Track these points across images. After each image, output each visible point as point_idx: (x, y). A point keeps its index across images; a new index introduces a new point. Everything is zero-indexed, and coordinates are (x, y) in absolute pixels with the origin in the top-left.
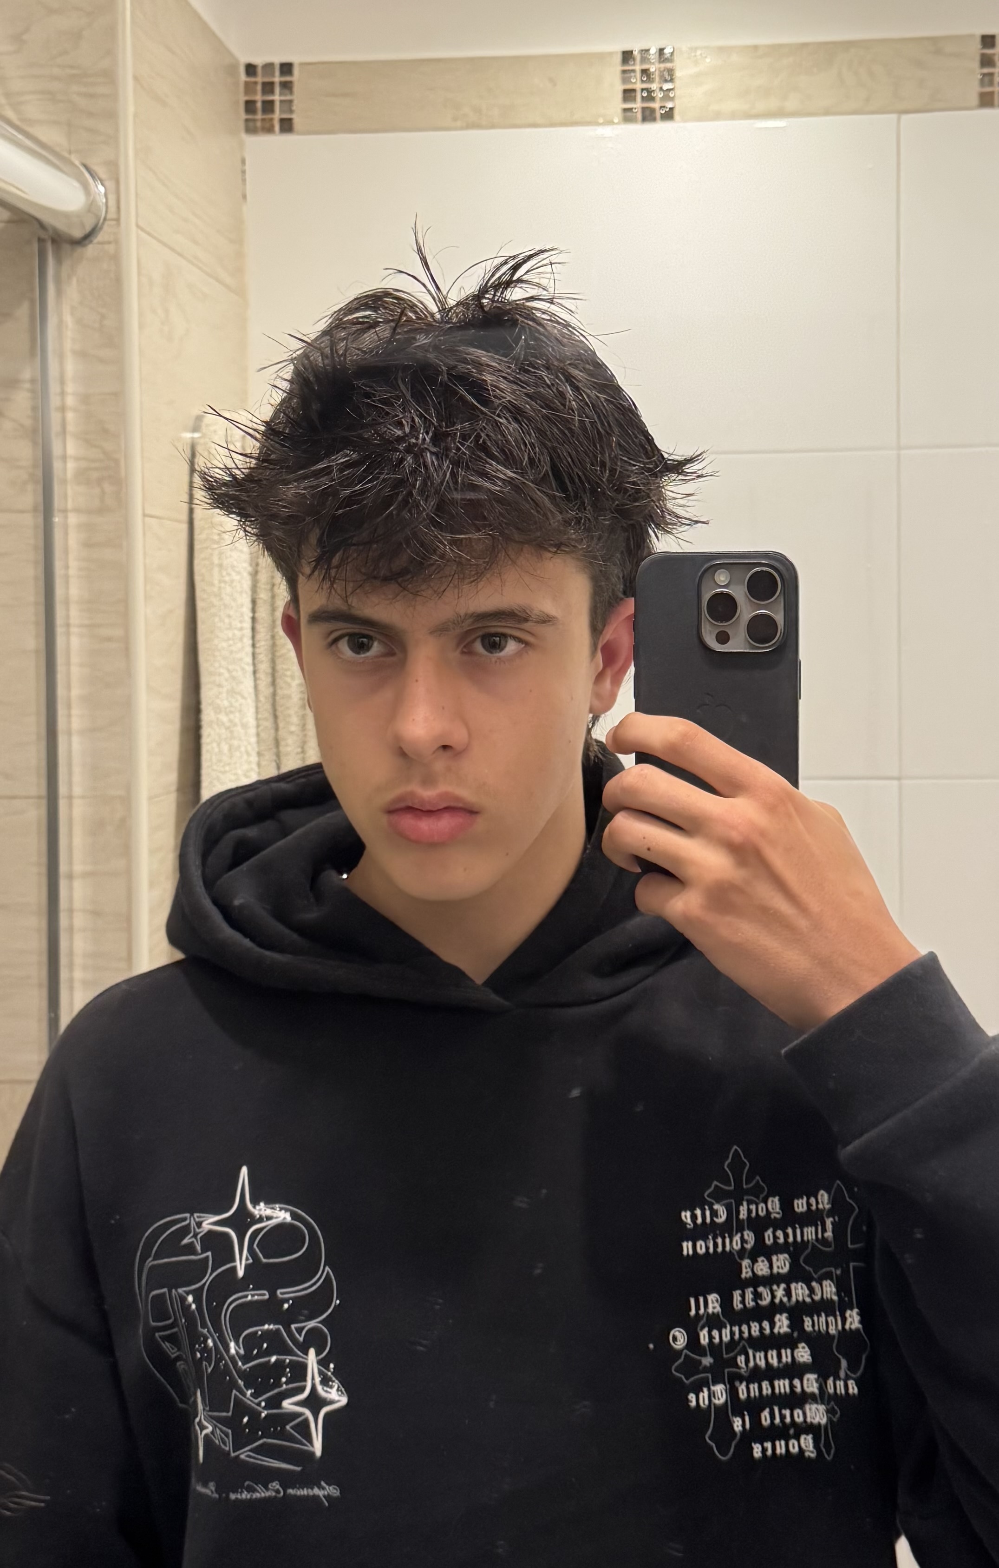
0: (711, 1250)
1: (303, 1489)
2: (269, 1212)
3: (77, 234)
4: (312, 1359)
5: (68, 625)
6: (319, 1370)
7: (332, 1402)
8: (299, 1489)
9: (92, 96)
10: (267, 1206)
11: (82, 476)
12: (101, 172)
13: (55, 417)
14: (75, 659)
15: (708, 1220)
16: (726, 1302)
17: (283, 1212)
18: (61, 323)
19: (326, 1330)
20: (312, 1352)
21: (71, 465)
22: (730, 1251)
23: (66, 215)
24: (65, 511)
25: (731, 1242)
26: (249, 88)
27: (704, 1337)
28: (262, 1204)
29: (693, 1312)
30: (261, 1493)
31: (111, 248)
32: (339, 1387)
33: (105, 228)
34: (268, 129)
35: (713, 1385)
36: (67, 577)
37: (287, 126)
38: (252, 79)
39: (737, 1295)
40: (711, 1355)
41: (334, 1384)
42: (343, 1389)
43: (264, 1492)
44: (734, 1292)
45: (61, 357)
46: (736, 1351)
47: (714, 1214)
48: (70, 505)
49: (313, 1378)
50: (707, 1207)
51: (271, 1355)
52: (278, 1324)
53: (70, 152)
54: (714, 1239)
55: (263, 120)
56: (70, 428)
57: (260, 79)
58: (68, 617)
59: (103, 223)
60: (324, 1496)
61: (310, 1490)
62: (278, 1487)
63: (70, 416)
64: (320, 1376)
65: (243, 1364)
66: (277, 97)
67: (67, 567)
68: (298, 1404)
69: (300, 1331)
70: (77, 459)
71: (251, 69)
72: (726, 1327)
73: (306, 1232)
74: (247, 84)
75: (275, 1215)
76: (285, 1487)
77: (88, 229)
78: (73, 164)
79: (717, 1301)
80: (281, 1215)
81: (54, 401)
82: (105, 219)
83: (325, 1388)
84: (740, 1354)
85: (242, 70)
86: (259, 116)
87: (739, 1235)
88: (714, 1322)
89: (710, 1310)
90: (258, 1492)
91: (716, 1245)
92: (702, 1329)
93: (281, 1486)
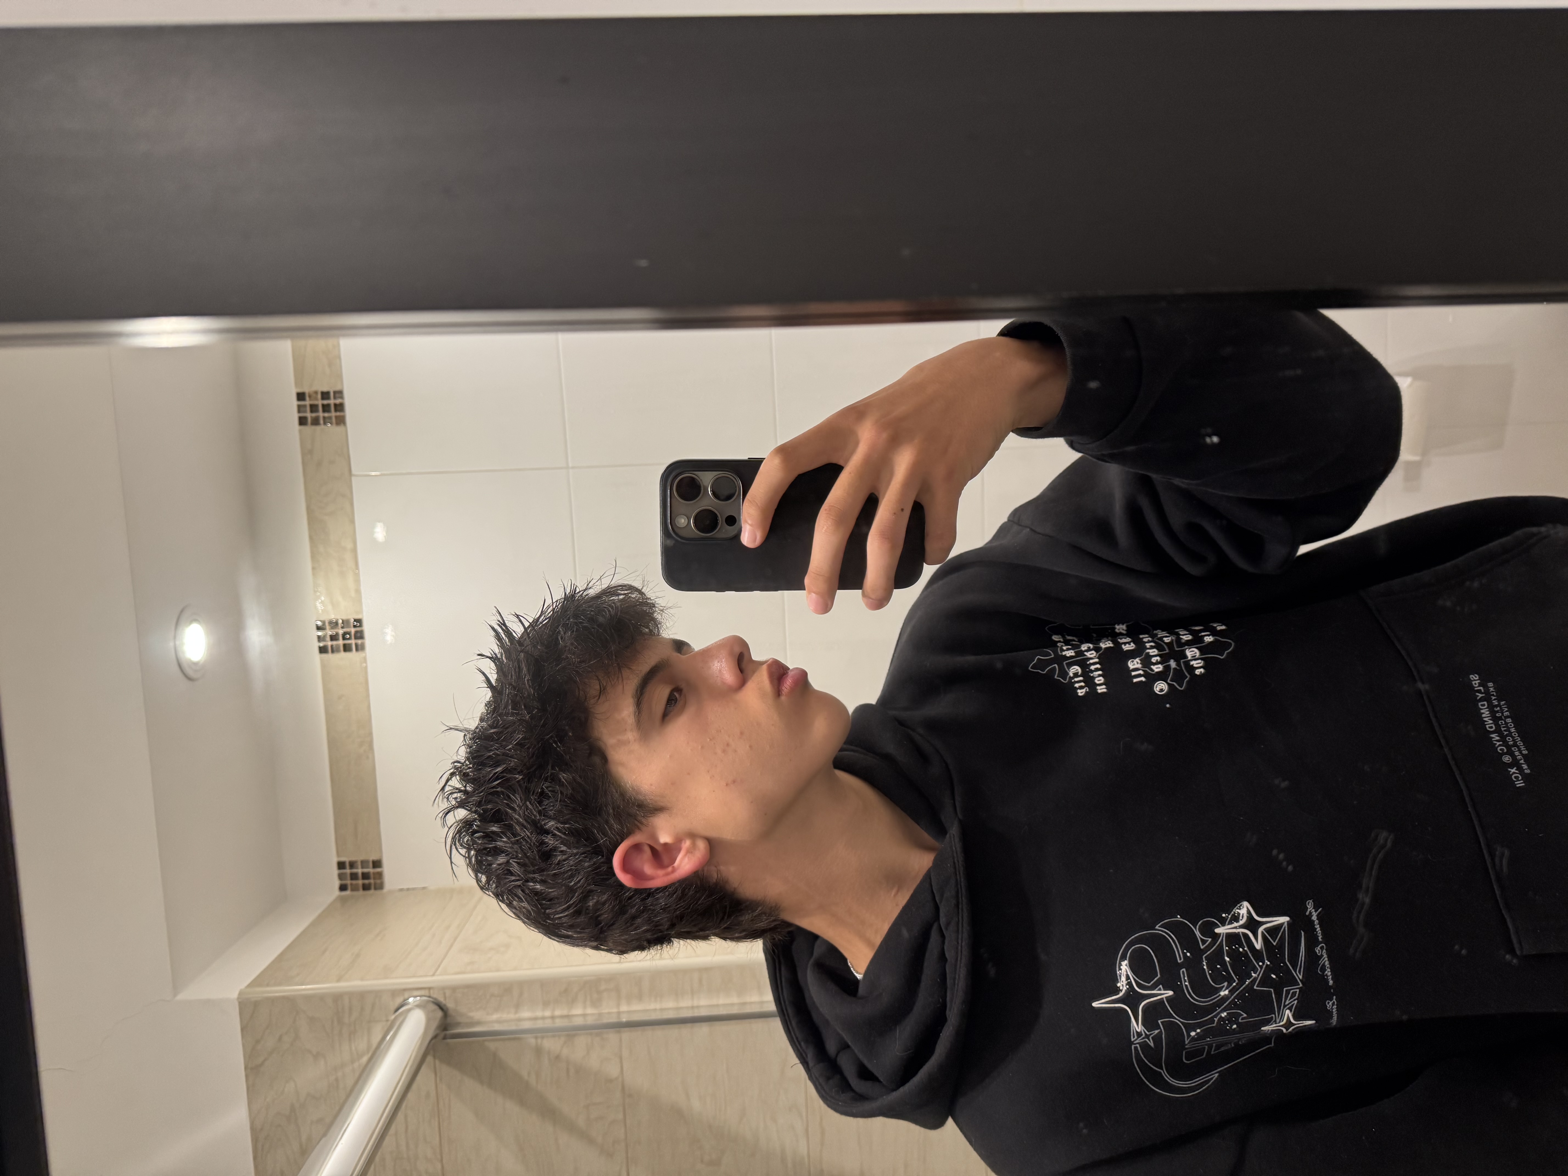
0: (1100, 672)
1: (1316, 929)
2: (1123, 979)
3: (440, 1014)
4: (1221, 930)
5: (693, 1007)
6: (1228, 924)
7: (1249, 912)
8: (1317, 932)
9: (350, 1009)
10: (1119, 980)
11: (596, 1003)
12: (399, 1000)
13: (559, 1023)
14: (714, 1002)
15: (1081, 678)
16: (1132, 655)
17: (1121, 967)
18: (499, 1022)
19: (1200, 923)
20: (1217, 931)
21: (589, 1011)
22: (1097, 658)
23: (429, 1020)
24: (619, 1013)
25: (1092, 659)
26: (355, 888)
27: (1157, 668)
28: (1119, 985)
29: (1143, 679)
30: (1325, 961)
31: (448, 993)
32: (1237, 909)
33: (435, 996)
34: (380, 875)
35: (1188, 658)
36: (662, 1010)
37: (377, 864)
38: (349, 887)
39: (1126, 648)
40: (1169, 662)
41: (1236, 912)
42: (1238, 905)
43: (1324, 959)
44: (1125, 650)
45: (520, 1020)
46: (1163, 644)
47: (1076, 675)
48: (615, 1010)
49: (1235, 928)
50: (1073, 681)
51: (1225, 960)
52: (1202, 959)
53: (387, 1021)
54: (1092, 671)
55: (374, 879)
56: (565, 1012)
57: (349, 882)
58: (687, 1008)
59: (432, 998)
60: (1316, 911)
61: (1316, 923)
62: (1319, 948)
63: (558, 1013)
64: (1233, 923)
65: (1235, 981)
66: (360, 871)
67: (655, 1010)
68: (1256, 938)
69: (1204, 942)
70: (585, 1007)
71: (343, 888)
72: (1149, 653)
73: (1133, 947)
74: (352, 890)
75: (1125, 973)
76: (1317, 943)
77: (436, 1007)
78: (396, 1019)
79: (1133, 661)
80: (1124, 967)
81: (548, 1024)
82: (429, 997)
83: (1241, 918)
84: (1163, 641)
85: (344, 893)
86: (372, 881)
87: (1086, 653)
88: (1147, 662)
89: (1139, 666)
90: (1325, 962)
91: (1097, 670)
92: (1153, 670)
93: (1318, 946)
